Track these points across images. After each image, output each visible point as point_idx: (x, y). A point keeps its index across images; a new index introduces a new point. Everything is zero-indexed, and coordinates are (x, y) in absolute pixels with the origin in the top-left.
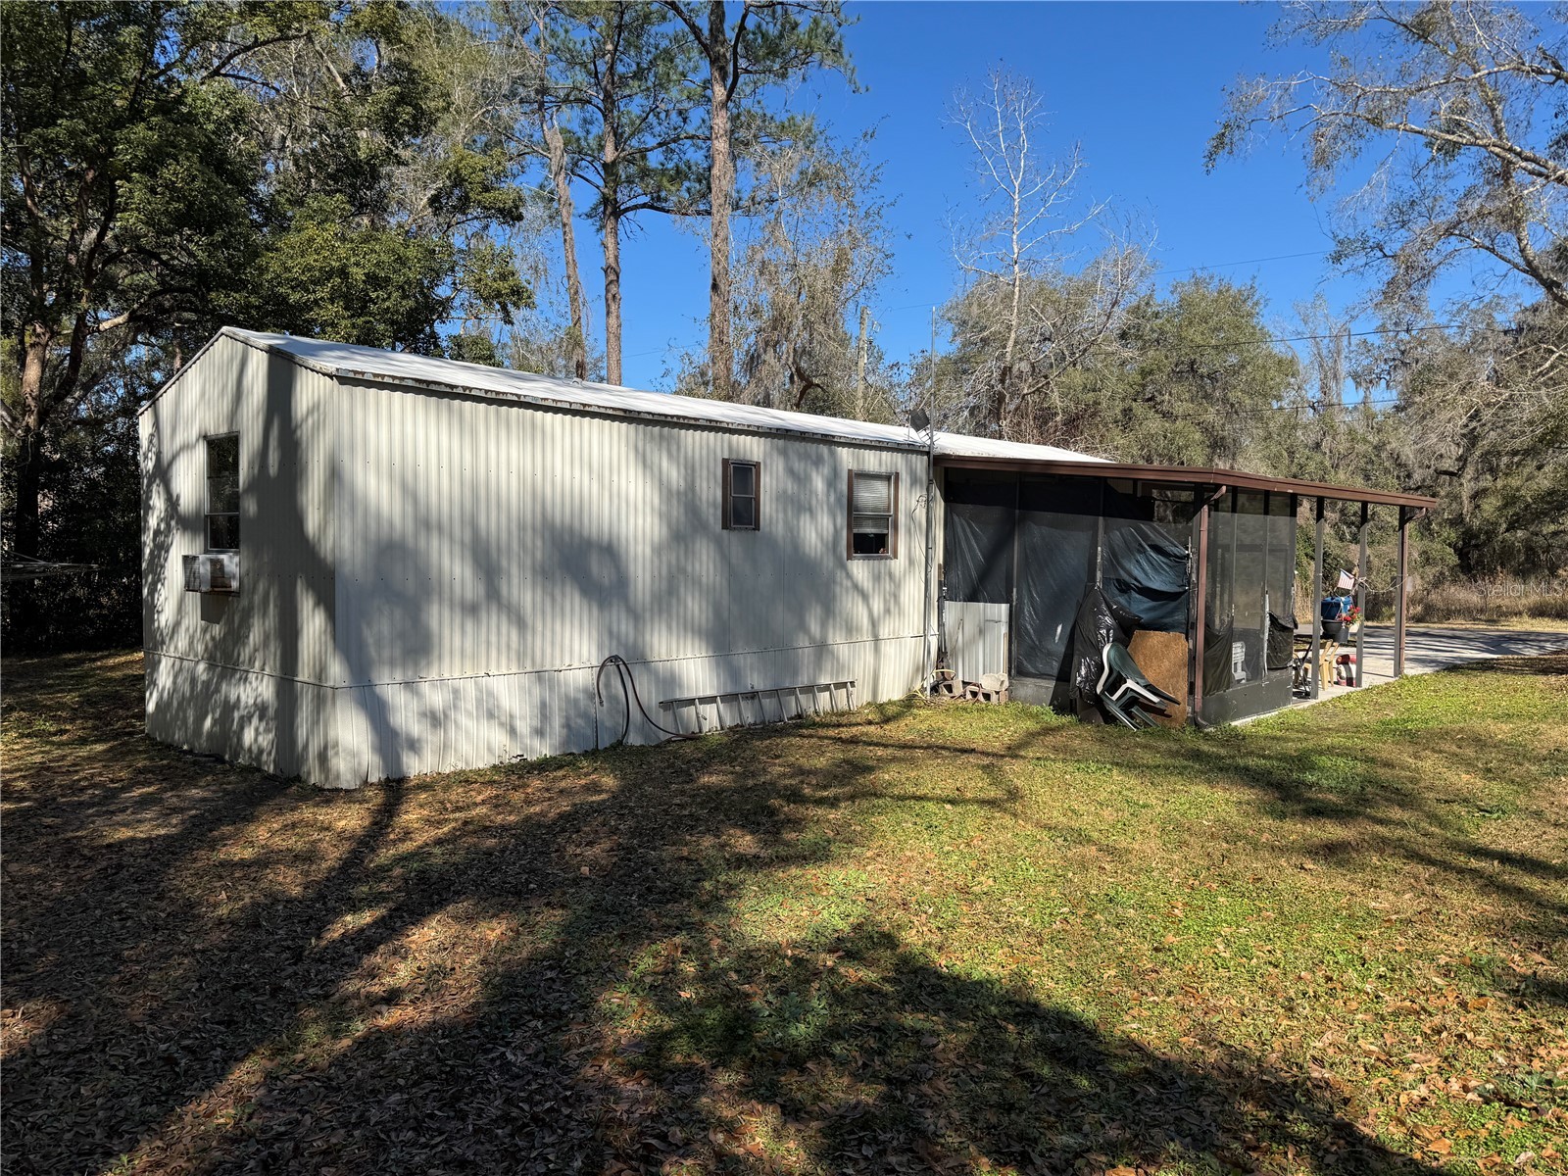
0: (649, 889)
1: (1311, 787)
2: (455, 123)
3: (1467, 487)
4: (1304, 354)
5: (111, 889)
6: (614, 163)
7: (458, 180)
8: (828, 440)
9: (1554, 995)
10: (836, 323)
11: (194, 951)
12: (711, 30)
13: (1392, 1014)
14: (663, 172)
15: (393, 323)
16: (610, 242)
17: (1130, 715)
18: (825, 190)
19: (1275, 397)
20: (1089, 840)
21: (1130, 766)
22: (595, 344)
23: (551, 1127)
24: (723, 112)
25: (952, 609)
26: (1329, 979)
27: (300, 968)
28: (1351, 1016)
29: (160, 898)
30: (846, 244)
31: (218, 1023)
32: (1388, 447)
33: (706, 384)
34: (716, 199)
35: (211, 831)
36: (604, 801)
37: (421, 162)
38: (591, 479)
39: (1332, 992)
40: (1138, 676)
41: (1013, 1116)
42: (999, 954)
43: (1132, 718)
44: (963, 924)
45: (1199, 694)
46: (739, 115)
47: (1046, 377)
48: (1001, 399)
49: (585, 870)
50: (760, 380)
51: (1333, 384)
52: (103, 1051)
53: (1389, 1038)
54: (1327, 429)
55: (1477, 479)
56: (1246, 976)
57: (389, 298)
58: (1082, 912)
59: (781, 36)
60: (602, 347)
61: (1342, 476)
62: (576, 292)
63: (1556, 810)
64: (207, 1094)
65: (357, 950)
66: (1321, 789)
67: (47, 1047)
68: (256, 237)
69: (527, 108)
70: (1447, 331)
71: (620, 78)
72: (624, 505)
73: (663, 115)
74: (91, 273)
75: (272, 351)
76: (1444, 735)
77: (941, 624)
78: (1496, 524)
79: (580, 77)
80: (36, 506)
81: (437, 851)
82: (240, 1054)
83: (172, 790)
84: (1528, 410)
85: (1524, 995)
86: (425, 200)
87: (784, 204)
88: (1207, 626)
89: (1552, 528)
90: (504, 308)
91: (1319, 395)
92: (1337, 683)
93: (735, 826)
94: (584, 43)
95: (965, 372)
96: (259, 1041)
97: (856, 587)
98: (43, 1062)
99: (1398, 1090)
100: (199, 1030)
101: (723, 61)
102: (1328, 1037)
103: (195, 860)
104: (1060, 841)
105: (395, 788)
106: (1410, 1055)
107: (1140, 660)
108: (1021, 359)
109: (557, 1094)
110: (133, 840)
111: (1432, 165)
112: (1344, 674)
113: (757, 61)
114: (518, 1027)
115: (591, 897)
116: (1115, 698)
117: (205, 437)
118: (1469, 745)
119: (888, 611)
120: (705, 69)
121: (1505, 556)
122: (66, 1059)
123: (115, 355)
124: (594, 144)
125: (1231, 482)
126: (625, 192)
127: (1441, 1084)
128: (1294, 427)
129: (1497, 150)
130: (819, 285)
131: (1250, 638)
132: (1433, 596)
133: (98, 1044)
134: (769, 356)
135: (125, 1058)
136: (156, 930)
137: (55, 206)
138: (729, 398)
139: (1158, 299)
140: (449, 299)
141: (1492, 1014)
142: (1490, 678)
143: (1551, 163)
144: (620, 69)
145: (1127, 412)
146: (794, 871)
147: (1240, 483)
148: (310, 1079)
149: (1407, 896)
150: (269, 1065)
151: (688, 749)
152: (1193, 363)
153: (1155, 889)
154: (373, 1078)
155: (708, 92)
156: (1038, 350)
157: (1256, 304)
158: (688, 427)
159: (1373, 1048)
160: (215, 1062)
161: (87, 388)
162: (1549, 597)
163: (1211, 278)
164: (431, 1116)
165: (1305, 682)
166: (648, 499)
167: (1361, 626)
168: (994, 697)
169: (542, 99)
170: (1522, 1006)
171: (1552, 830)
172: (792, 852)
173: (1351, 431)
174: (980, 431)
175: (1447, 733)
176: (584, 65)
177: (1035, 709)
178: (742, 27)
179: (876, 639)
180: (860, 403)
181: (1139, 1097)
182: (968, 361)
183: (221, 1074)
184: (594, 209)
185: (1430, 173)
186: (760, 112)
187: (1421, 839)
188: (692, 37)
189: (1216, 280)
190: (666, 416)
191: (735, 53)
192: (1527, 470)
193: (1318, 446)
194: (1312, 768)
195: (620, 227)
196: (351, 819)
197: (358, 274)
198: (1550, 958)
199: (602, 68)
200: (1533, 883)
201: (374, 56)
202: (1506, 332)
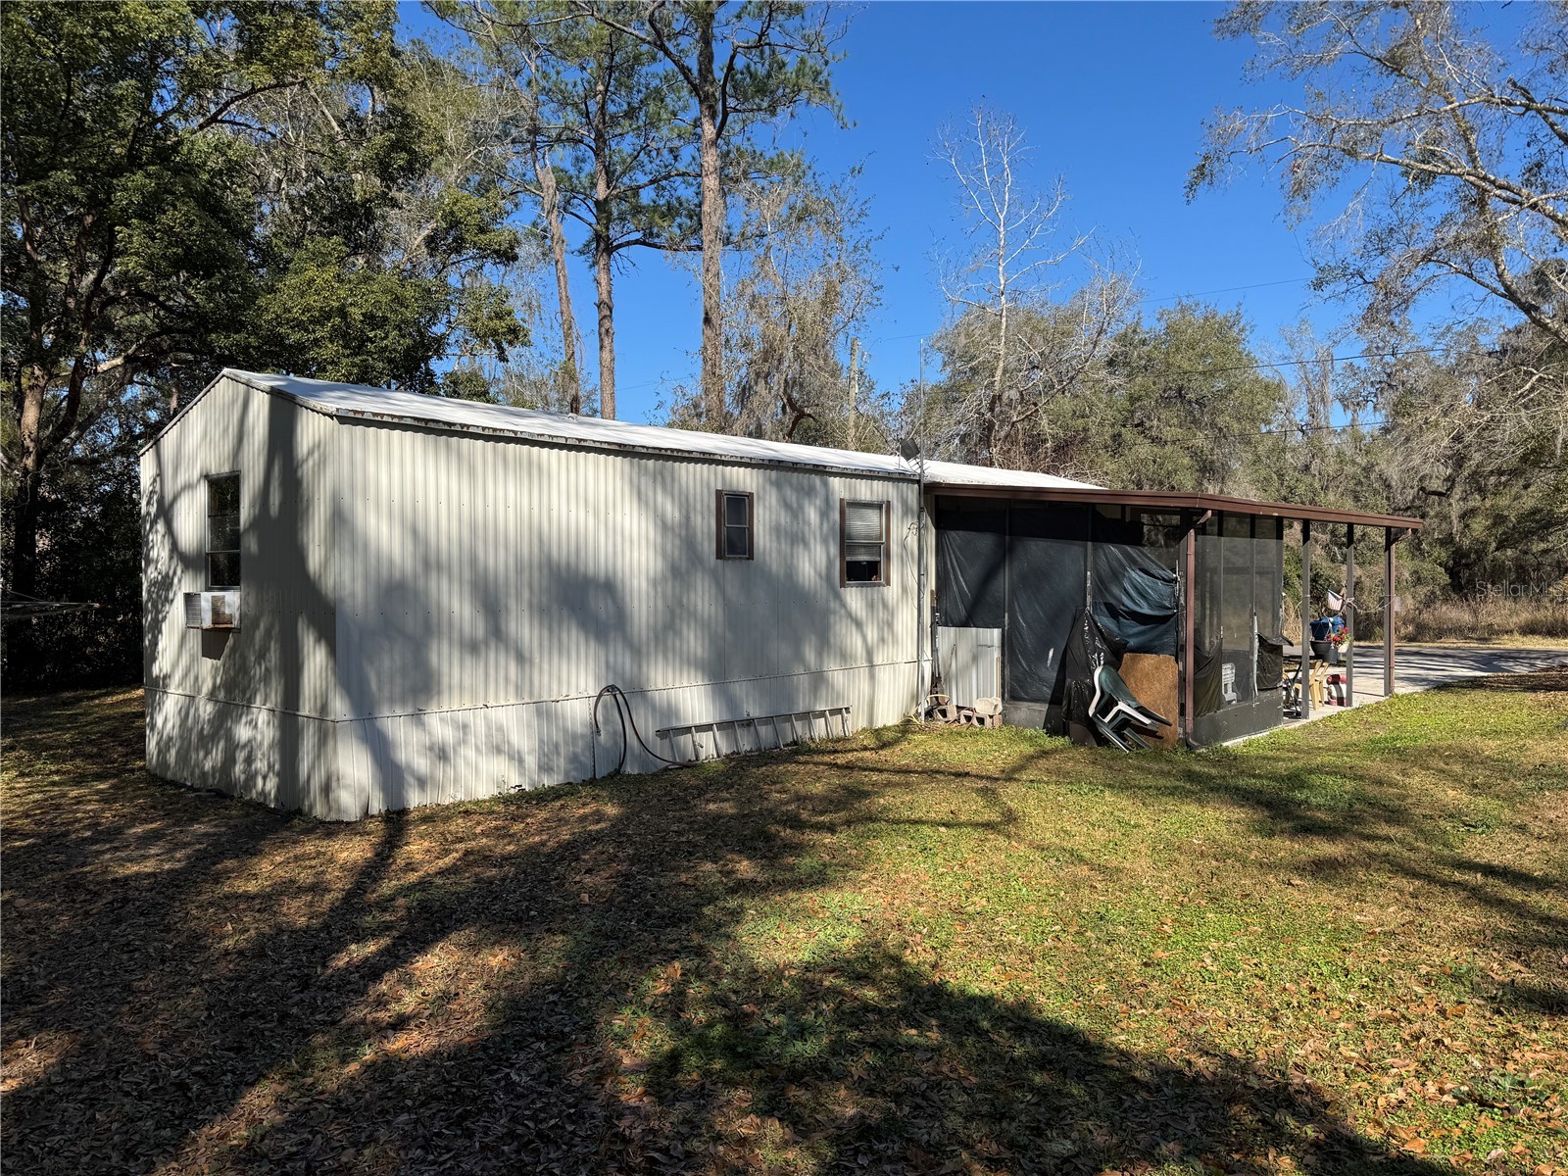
0: (647, 914)
1: (1300, 805)
2: (449, 164)
3: (1455, 507)
4: (1291, 378)
5: (118, 922)
6: (606, 200)
7: (454, 223)
8: (821, 470)
9: (1530, 1001)
10: (827, 355)
11: (202, 982)
12: (700, 70)
13: (1374, 1022)
14: (656, 207)
15: (390, 361)
16: (603, 278)
17: (1123, 738)
18: (812, 224)
19: (1263, 420)
20: (1081, 860)
21: (1124, 787)
22: (589, 379)
23: (556, 1142)
24: (713, 151)
25: (947, 635)
26: (1313, 990)
27: (305, 996)
28: (1331, 1025)
29: (168, 929)
30: (835, 276)
31: (228, 1050)
32: (1377, 469)
33: (699, 415)
34: (708, 236)
35: (214, 864)
36: (602, 830)
37: (415, 202)
38: (587, 512)
39: (1315, 1003)
40: (1129, 697)
41: (1004, 1125)
42: (992, 972)
43: (1124, 739)
44: (957, 943)
45: (1189, 716)
46: (729, 152)
47: (1035, 404)
48: (990, 427)
49: (585, 897)
50: (752, 410)
51: (1320, 407)
52: (116, 1078)
53: (1369, 1045)
54: (1317, 452)
55: (1464, 499)
56: (1232, 988)
57: (386, 337)
58: (1073, 930)
59: (769, 76)
60: (595, 379)
61: (1331, 497)
62: (570, 328)
63: (1539, 823)
64: (219, 1117)
65: (362, 977)
66: (1309, 807)
67: (61, 1074)
68: (254, 280)
69: (519, 148)
70: (1432, 354)
71: (611, 117)
72: (619, 538)
73: (654, 154)
74: (89, 316)
75: (274, 393)
76: (1434, 751)
77: (934, 650)
78: (1486, 543)
79: (572, 117)
80: (35, 546)
81: (439, 881)
82: (250, 1078)
83: (174, 825)
84: (1508, 431)
85: (1501, 1002)
86: (420, 238)
87: (773, 240)
88: (1196, 647)
89: (1542, 546)
90: (500, 347)
91: (1307, 418)
92: (1328, 703)
93: (733, 851)
94: (575, 85)
95: (955, 400)
96: (269, 1066)
97: (849, 615)
98: (57, 1089)
99: (1377, 1094)
100: (209, 1057)
101: (712, 100)
102: (1310, 1045)
103: (199, 893)
104: (1052, 861)
105: (396, 821)
106: (1389, 1060)
107: (1131, 683)
108: (1010, 387)
109: (561, 1112)
110: (137, 875)
111: (1409, 194)
112: (1334, 694)
113: (746, 100)
114: (521, 1049)
115: (591, 923)
116: (1107, 720)
117: (206, 477)
118: (1456, 762)
119: (882, 640)
120: (695, 107)
121: (1496, 574)
122: (80, 1086)
123: (111, 394)
124: (586, 182)
125: (1217, 506)
126: (618, 229)
127: (1418, 1087)
128: (1284, 450)
129: (1472, 179)
130: (809, 316)
131: (1240, 660)
132: (1426, 616)
133: (111, 1071)
134: (761, 388)
135: (137, 1084)
136: (163, 962)
137: (55, 250)
138: (721, 430)
139: (1145, 326)
140: (443, 336)
141: (1469, 1020)
142: (1479, 695)
143: (1525, 191)
144: (611, 108)
145: (1116, 437)
146: (792, 895)
147: (1226, 508)
148: (320, 1101)
149: (1391, 909)
150: (280, 1089)
151: (685, 777)
152: (1180, 389)
153: (1145, 906)
154: (381, 1099)
155: (699, 130)
156: (1028, 378)
157: (1242, 330)
158: (682, 459)
159: (1353, 1054)
160: (226, 1087)
161: (83, 428)
162: (1540, 615)
163: (1197, 305)
164: (439, 1135)
165: (1296, 703)
166: (643, 532)
167: (1351, 646)
168: (988, 721)
169: (535, 139)
170: (1498, 1012)
171: (1534, 843)
172: (788, 875)
173: (1340, 454)
174: (971, 459)
175: (1435, 750)
176: (575, 105)
177: (1029, 732)
178: (731, 67)
179: (872, 666)
180: (852, 432)
181: (1127, 1104)
182: (958, 390)
183: (234, 1097)
184: (587, 245)
185: (1407, 201)
186: (750, 149)
187: (1406, 854)
188: (681, 77)
189: (1202, 306)
190: (660, 449)
191: (724, 93)
192: (1515, 490)
193: (1307, 468)
194: (1302, 786)
195: (612, 263)
196: (353, 851)
197: (356, 313)
198: (1528, 966)
199: (593, 107)
200: (1516, 895)
201: (369, 102)
202: (1490, 354)
